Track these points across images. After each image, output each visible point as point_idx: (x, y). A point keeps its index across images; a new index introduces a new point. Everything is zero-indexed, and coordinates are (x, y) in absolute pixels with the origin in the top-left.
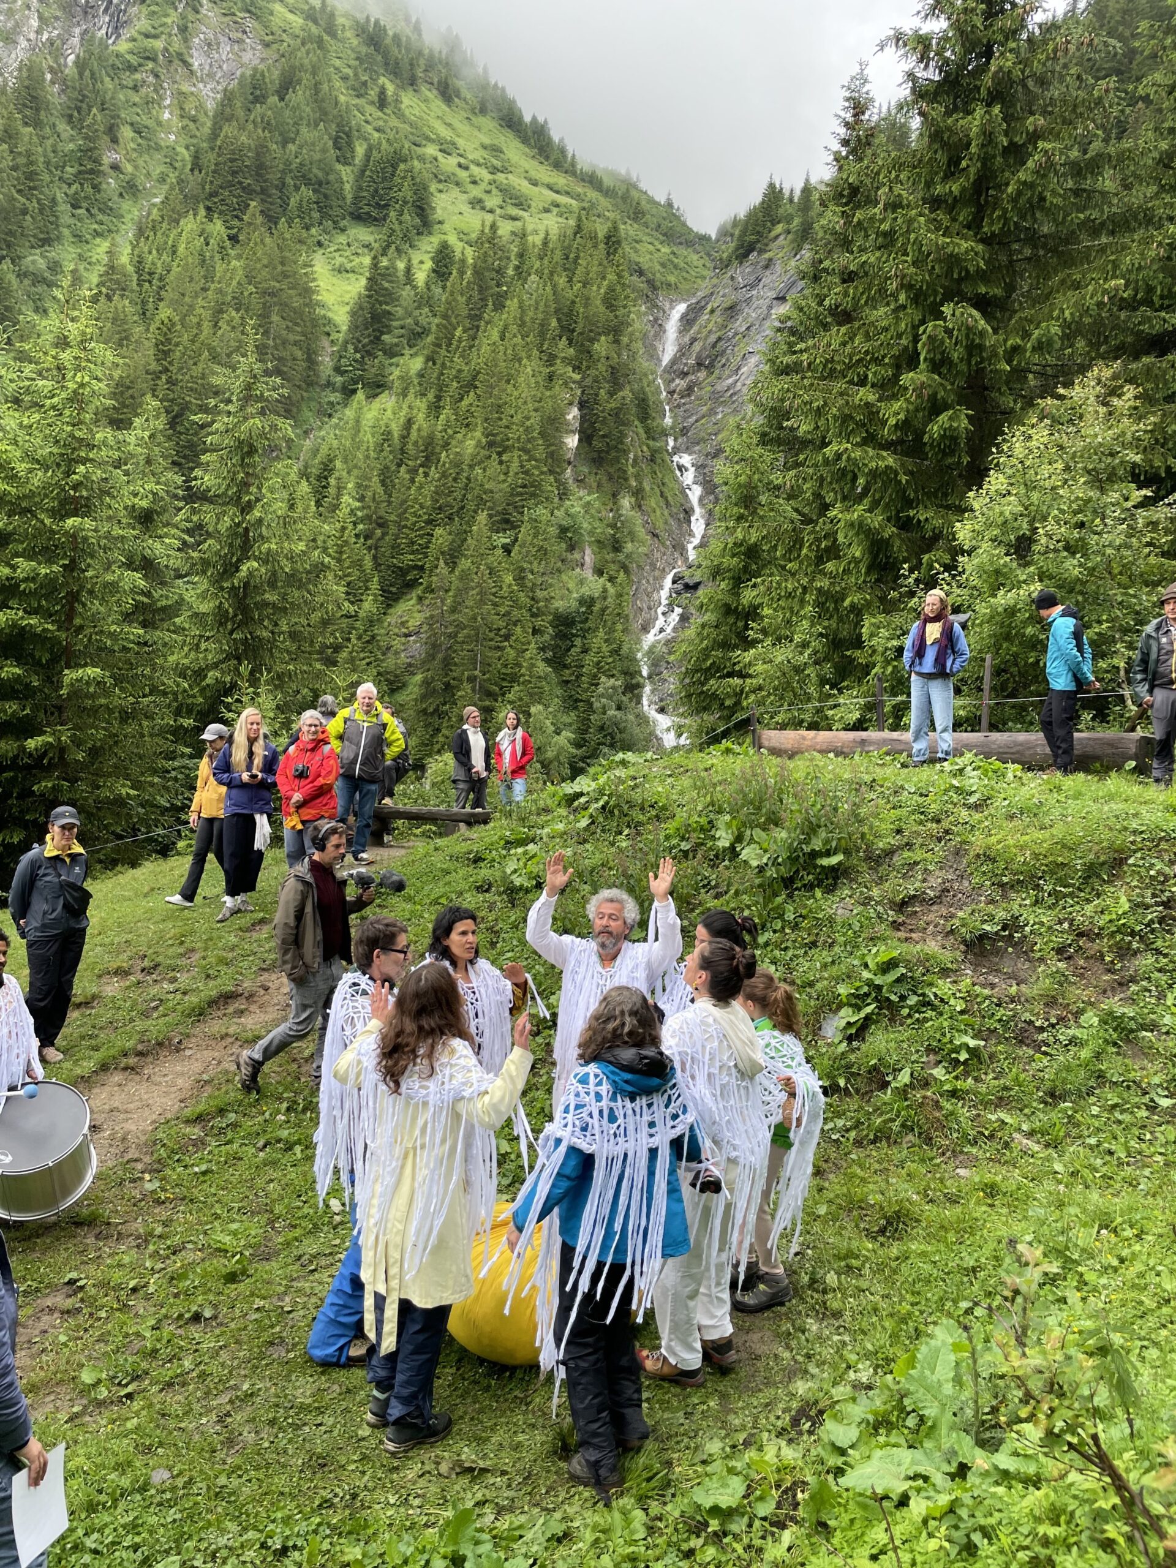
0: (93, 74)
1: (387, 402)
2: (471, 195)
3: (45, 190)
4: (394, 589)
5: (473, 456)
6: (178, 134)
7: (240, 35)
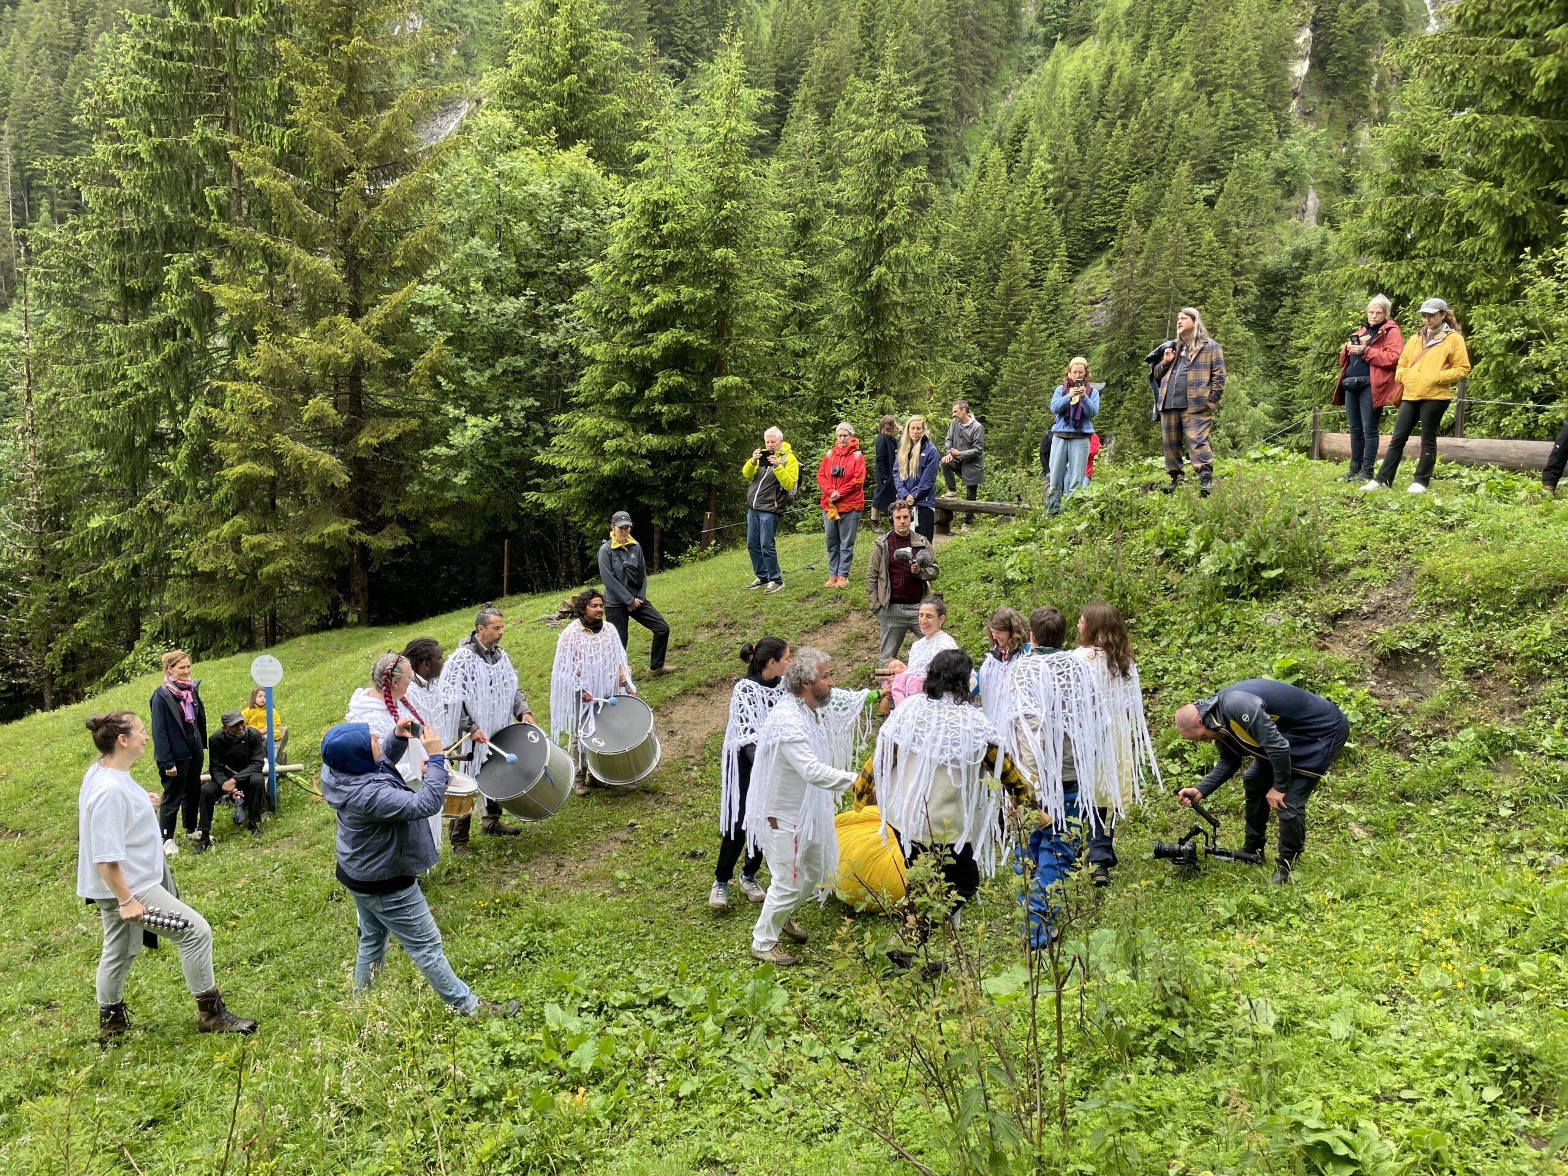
4: (1082, 255)
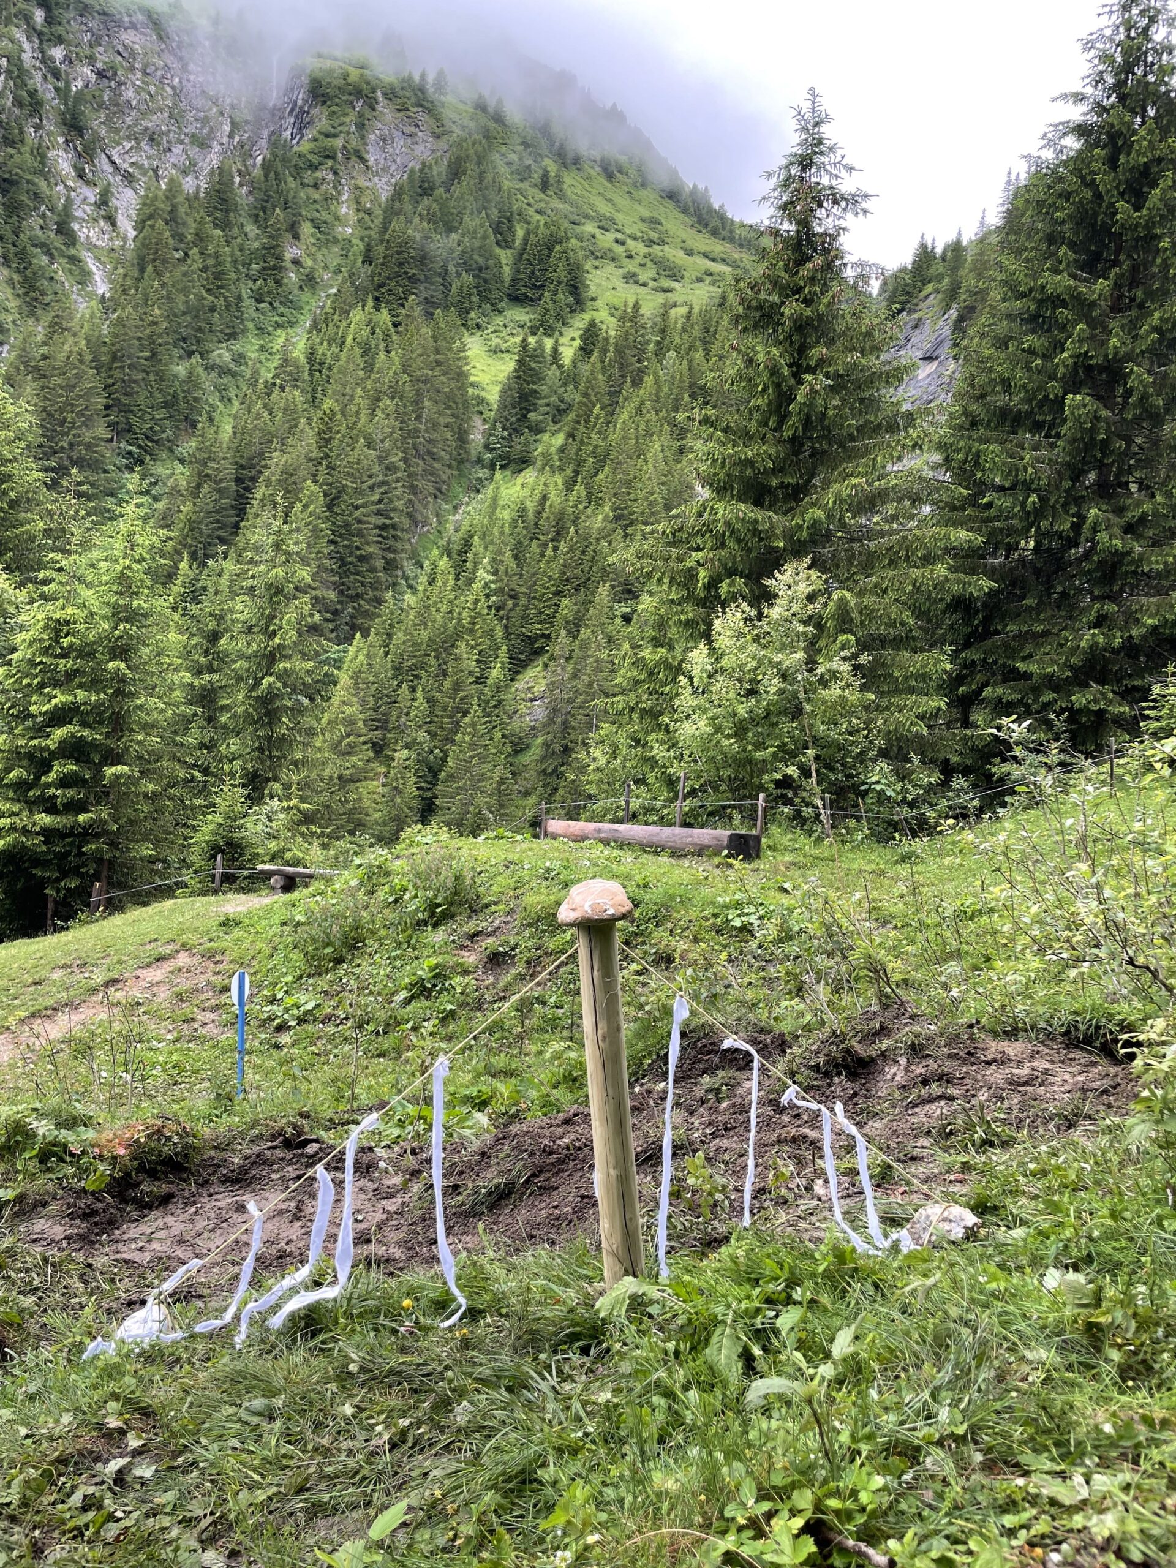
0: (277, 175)
2: (625, 270)
3: (232, 287)
4: (522, 657)
6: (354, 227)
7: (413, 129)
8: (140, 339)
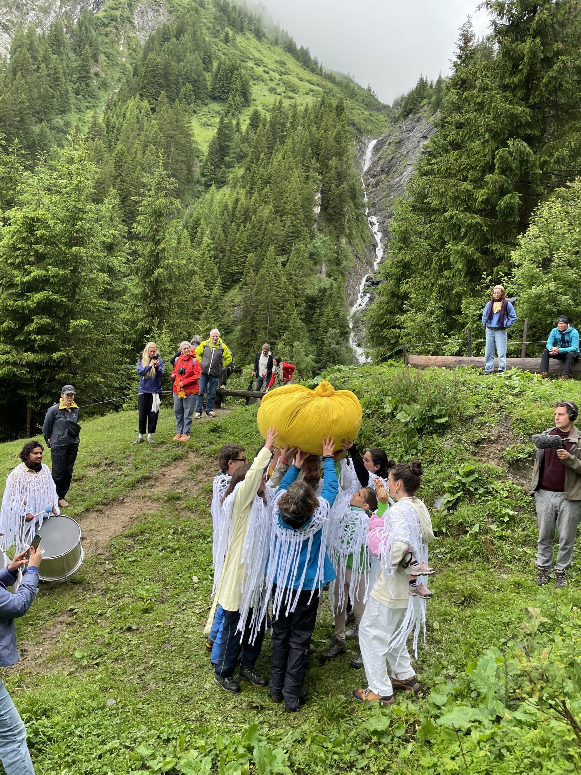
0: (86, 28)
1: (226, 190)
2: (270, 86)
3: (63, 86)
4: (228, 284)
5: (268, 218)
6: (127, 58)
7: (157, 8)
8: (14, 111)
